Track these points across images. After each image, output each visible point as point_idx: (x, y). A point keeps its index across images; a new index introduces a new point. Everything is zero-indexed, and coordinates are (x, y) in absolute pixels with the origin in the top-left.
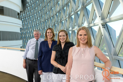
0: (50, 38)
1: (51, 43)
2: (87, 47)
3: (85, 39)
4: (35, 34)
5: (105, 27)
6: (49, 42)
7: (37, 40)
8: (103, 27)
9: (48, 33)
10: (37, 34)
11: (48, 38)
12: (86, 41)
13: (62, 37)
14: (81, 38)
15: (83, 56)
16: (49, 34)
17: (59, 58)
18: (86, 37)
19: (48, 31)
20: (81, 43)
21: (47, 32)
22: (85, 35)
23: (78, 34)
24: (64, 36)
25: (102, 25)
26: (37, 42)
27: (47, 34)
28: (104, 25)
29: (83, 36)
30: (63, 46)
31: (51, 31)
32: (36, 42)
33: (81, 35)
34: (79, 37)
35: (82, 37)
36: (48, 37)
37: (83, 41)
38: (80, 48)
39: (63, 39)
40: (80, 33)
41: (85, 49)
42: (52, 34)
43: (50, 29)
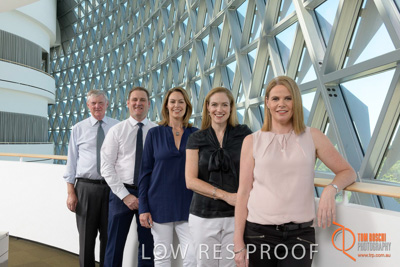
0: (176, 118)
1: (181, 133)
3: (286, 109)
4: (94, 103)
6: (174, 131)
9: (173, 102)
10: (100, 103)
12: (288, 116)
13: (218, 109)
14: (276, 107)
15: (284, 155)
16: (176, 105)
18: (289, 103)
19: (171, 97)
20: (276, 120)
21: (169, 101)
22: (288, 98)
23: (267, 95)
24: (224, 105)
27: (170, 105)
29: (281, 100)
30: (220, 136)
32: (98, 126)
33: (276, 99)
34: (272, 104)
35: (280, 103)
36: (172, 115)
37: (282, 114)
38: (273, 135)
39: (220, 113)
40: (273, 93)
41: (287, 135)
42: (184, 106)
43: (178, 90)
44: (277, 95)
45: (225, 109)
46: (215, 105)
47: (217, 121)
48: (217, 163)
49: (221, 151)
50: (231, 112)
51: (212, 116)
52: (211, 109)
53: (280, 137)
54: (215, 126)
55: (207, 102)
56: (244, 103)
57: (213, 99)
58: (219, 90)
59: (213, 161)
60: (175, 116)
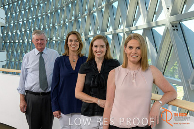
0: (73, 51)
1: (76, 59)
2: (140, 69)
3: (137, 55)
4: (37, 40)
5: (177, 30)
6: (70, 59)
7: (41, 53)
8: (174, 30)
9: (71, 41)
10: (41, 39)
11: (70, 51)
12: (138, 59)
13: (98, 49)
14: (131, 53)
16: (73, 43)
17: (93, 87)
18: (139, 51)
19: (70, 38)
20: (131, 61)
21: (69, 40)
22: (138, 48)
23: (126, 45)
24: (102, 47)
25: (173, 26)
26: (41, 56)
27: (69, 43)
28: (176, 26)
29: (134, 49)
30: (99, 66)
31: (76, 38)
32: (39, 55)
33: (131, 48)
35: (133, 50)
36: (71, 48)
37: (134, 58)
38: (128, 70)
39: (99, 52)
40: (130, 44)
41: (136, 71)
42: (78, 43)
43: (74, 33)
44: (132, 46)
45: (102, 49)
46: (96, 47)
47: (98, 56)
48: (96, 83)
49: (99, 75)
50: (106, 51)
51: (95, 53)
52: (94, 49)
53: (132, 72)
54: (96, 60)
55: (92, 45)
56: (123, 30)
57: (95, 43)
58: (99, 37)
59: (94, 81)
60: (73, 49)
